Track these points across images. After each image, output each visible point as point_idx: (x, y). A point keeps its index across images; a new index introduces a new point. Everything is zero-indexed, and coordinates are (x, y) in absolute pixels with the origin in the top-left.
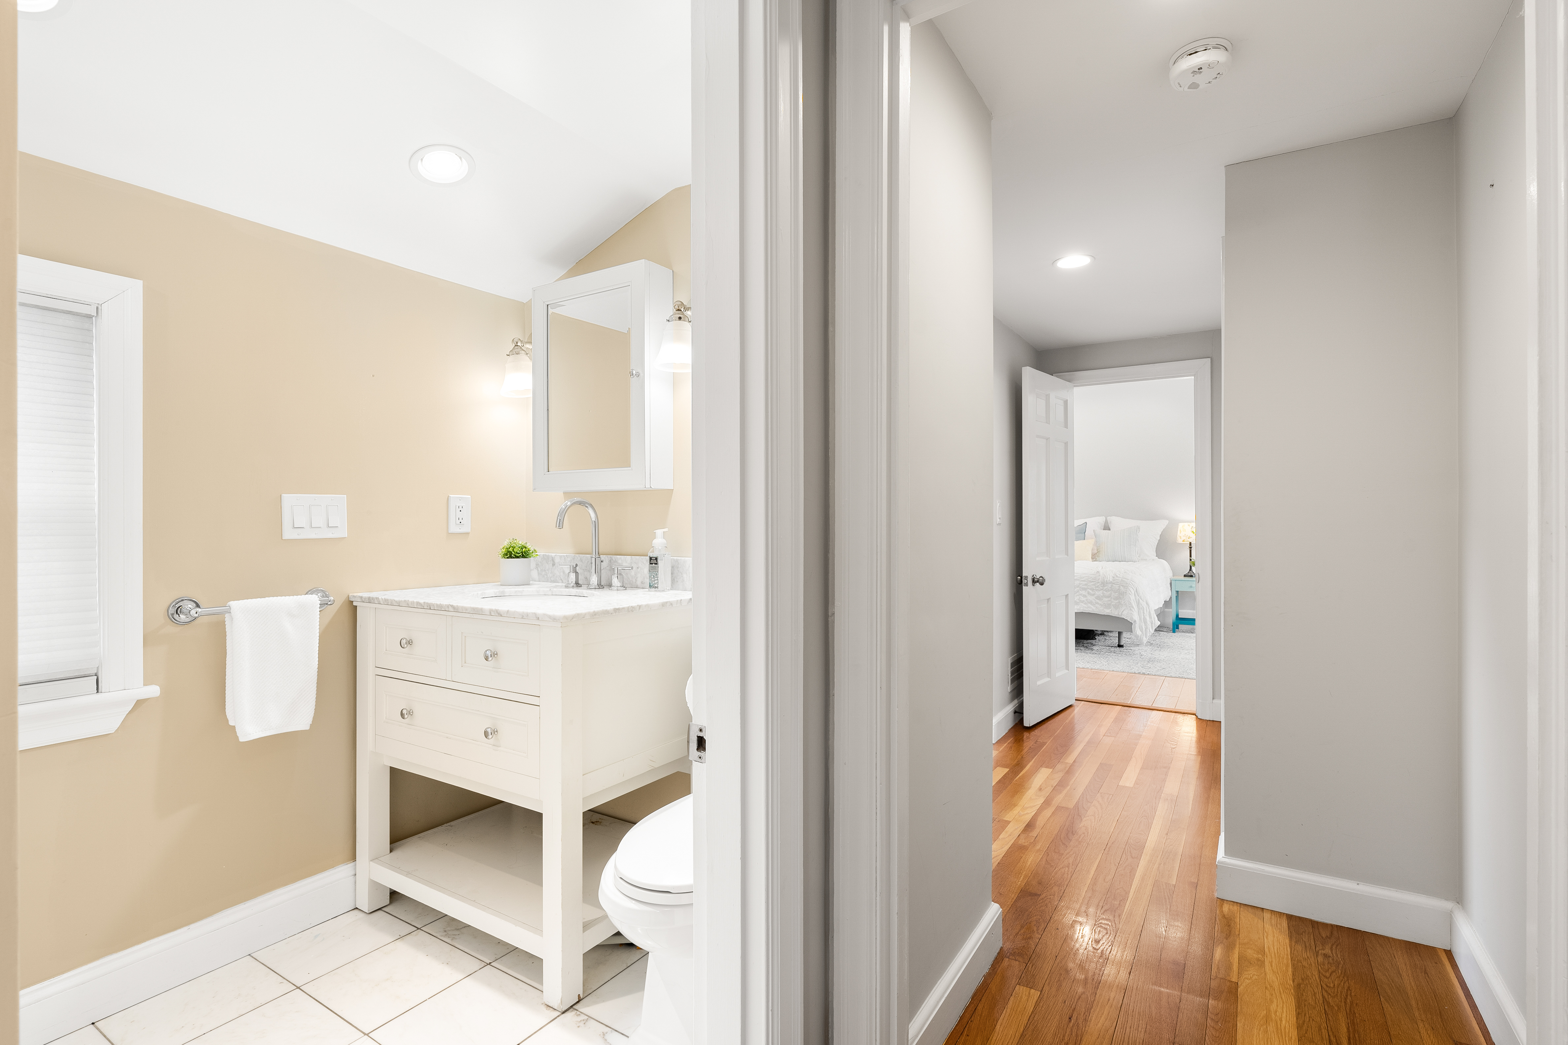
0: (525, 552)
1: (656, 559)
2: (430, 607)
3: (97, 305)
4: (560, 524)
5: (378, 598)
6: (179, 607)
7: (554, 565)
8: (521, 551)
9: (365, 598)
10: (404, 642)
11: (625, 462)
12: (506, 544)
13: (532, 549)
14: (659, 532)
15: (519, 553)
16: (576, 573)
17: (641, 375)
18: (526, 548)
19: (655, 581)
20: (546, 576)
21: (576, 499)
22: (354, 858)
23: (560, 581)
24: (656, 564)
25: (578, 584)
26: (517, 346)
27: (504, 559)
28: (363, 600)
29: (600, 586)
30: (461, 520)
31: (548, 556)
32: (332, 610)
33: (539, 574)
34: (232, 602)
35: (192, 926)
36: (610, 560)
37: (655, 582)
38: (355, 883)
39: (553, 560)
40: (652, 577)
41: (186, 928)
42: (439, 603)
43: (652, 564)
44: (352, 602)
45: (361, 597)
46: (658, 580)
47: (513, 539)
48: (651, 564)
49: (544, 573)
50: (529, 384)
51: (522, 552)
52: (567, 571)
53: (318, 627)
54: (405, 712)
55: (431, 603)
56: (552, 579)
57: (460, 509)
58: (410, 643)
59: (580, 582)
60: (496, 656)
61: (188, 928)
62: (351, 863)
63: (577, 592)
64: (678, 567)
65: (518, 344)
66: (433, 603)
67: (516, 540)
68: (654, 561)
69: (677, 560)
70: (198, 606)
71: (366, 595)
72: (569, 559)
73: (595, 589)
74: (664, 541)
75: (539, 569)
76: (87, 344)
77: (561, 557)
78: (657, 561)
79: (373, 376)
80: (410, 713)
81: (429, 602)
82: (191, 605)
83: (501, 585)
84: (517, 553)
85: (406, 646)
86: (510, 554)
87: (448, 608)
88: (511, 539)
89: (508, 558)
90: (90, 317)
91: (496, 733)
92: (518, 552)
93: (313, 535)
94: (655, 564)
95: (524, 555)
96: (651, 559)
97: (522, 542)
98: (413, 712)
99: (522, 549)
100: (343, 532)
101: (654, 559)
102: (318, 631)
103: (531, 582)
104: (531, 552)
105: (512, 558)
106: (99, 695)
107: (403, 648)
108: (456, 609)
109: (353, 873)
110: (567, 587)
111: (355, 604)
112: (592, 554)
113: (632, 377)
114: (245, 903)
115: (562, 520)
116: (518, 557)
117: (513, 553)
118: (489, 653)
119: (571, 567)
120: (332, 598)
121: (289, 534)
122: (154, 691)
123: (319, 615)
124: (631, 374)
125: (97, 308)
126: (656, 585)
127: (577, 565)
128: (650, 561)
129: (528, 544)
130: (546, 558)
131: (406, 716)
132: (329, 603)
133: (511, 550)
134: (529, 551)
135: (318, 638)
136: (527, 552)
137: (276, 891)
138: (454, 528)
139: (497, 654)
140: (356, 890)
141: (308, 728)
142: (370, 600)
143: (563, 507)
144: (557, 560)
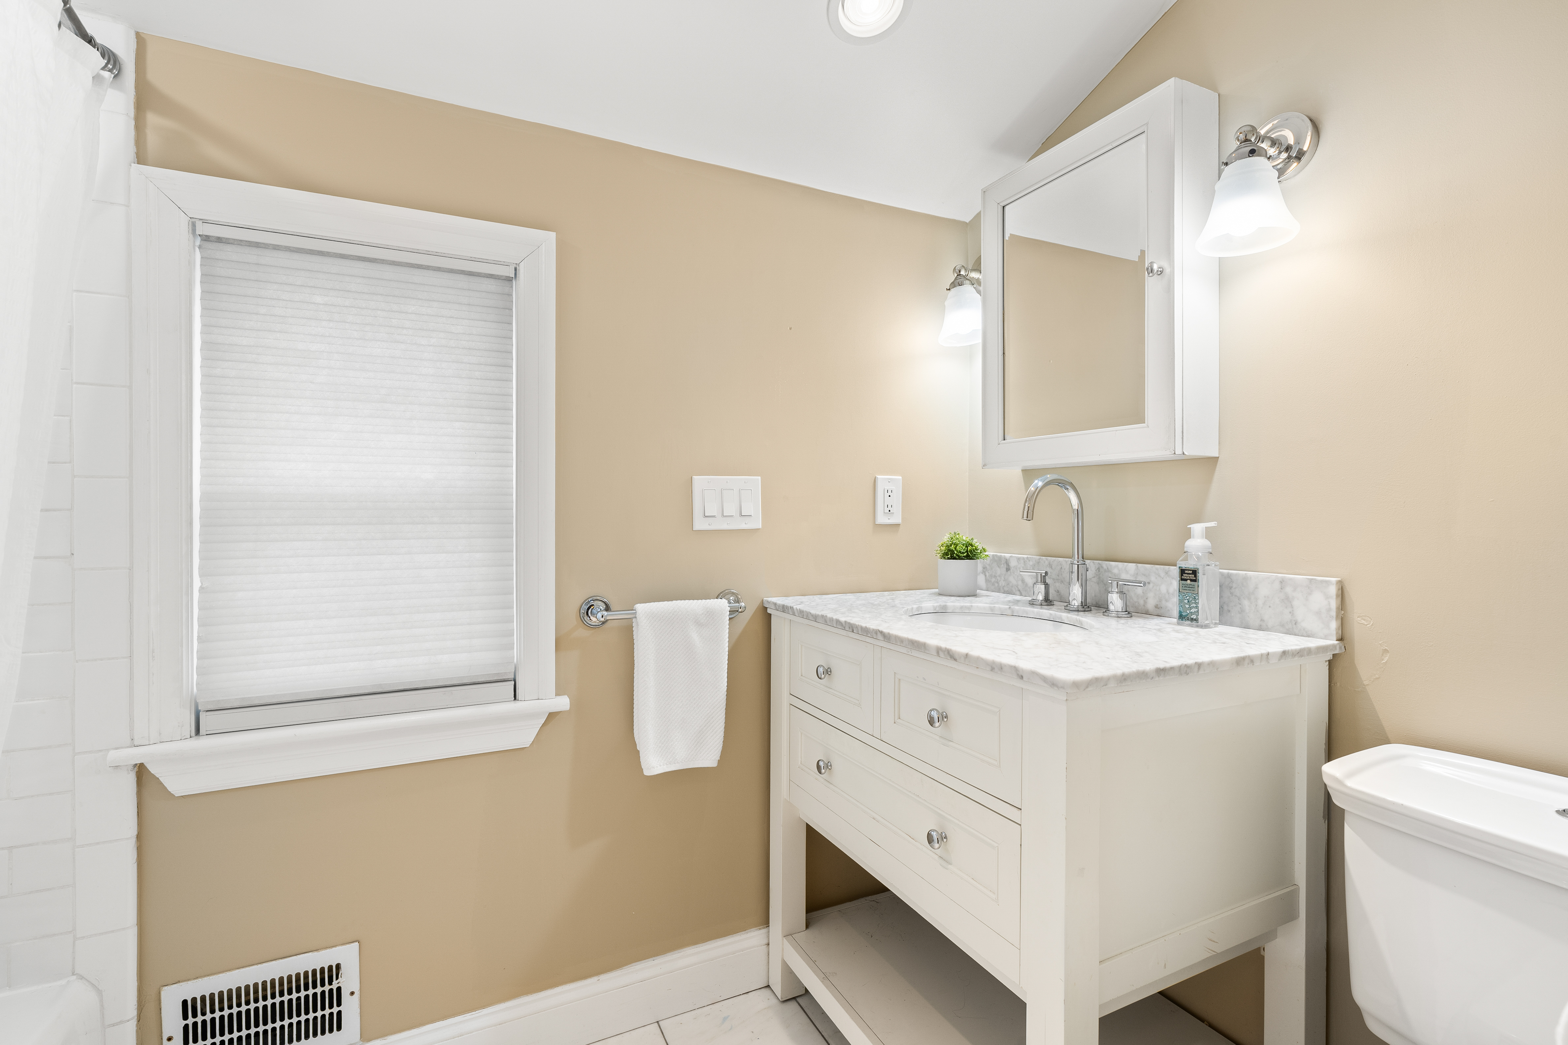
0: (971, 551)
1: (1195, 572)
2: (852, 628)
3: (515, 265)
4: (1029, 515)
5: (793, 607)
6: (590, 607)
7: (1008, 569)
8: (965, 551)
9: (779, 606)
10: (821, 670)
11: (1136, 416)
12: (946, 539)
13: (980, 547)
14: (1197, 528)
15: (963, 553)
16: (1047, 586)
17: (1167, 271)
18: (972, 545)
19: (1191, 608)
20: (996, 585)
21: (1050, 477)
22: (765, 921)
23: (1018, 593)
24: (1195, 581)
25: (1048, 601)
26: (960, 275)
27: (943, 560)
28: (776, 607)
29: (1085, 607)
30: (890, 508)
31: (1000, 558)
32: (744, 618)
33: (987, 581)
34: (639, 604)
35: (603, 977)
36: (1099, 569)
37: (1193, 610)
38: (769, 954)
39: (1007, 562)
40: (1186, 601)
41: (594, 979)
42: (864, 625)
43: (1186, 580)
44: (766, 608)
45: (775, 604)
46: (1197, 607)
47: (955, 534)
48: (1182, 579)
49: (993, 580)
50: (977, 324)
51: (967, 551)
52: (1030, 581)
53: (728, 640)
54: (821, 764)
55: (854, 625)
56: (1006, 589)
57: (890, 493)
58: (828, 672)
59: (1051, 598)
60: (945, 720)
61: (598, 979)
62: (764, 928)
63: (1051, 614)
64: (1231, 588)
65: (961, 273)
66: (857, 624)
67: (958, 534)
68: (1189, 576)
69: (1229, 576)
70: (608, 609)
71: (780, 601)
72: (1031, 563)
73: (1078, 611)
74: (1207, 543)
75: (987, 574)
76: (507, 310)
77: (1019, 559)
78: (1195, 576)
79: (790, 329)
80: (828, 766)
81: (852, 622)
82: (602, 607)
83: (940, 594)
84: (960, 552)
85: (823, 676)
86: (951, 554)
87: (876, 634)
88: (953, 533)
89: (948, 559)
90: (509, 280)
91: (945, 840)
92: (962, 551)
93: (724, 525)
94: (1191, 580)
95: (970, 554)
96: (1183, 571)
97: (965, 538)
98: (831, 766)
99: (967, 547)
100: (756, 523)
101: (1191, 572)
102: (727, 645)
103: (978, 591)
104: (979, 551)
105: (953, 559)
106: (517, 705)
107: (820, 679)
108: (887, 637)
109: (766, 942)
110: (1032, 603)
111: (769, 611)
112: (1072, 557)
113: (1151, 275)
114: (654, 958)
115: (1031, 508)
116: (960, 558)
117: (956, 552)
118: (935, 715)
119: (1037, 575)
120: (743, 604)
121: (700, 524)
122: (563, 703)
123: (729, 625)
124: (1150, 270)
125: (516, 269)
126: (1194, 617)
127: (1046, 573)
128: (1182, 575)
129: (975, 540)
130: (997, 560)
131: (823, 771)
132: (740, 610)
133: (953, 547)
134: (977, 550)
135: (727, 653)
136: (974, 552)
137: (684, 949)
138: (882, 519)
139: (946, 717)
140: (769, 963)
141: (715, 764)
142: (784, 609)
143: (1033, 489)
144: (1013, 564)
